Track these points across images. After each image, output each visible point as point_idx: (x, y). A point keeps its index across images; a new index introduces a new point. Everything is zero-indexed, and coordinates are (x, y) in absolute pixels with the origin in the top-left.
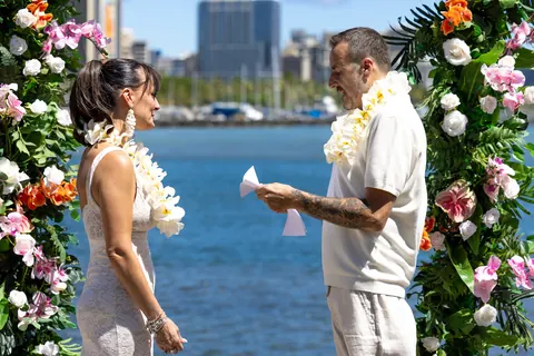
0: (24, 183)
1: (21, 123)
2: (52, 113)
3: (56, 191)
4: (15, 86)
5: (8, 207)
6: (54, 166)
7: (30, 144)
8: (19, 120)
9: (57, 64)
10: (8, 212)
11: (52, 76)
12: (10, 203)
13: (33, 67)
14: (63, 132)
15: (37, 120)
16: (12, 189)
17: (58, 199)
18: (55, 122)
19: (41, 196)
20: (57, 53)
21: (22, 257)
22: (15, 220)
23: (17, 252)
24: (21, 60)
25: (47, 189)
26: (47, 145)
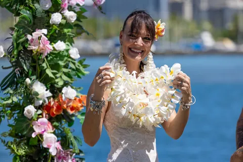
0: (49, 98)
1: (47, 57)
2: (67, 51)
3: (71, 104)
4: (45, 31)
5: (39, 115)
6: (69, 87)
7: (55, 71)
8: (46, 54)
9: (72, 16)
10: (38, 118)
11: (68, 25)
12: (40, 112)
13: (56, 18)
14: (74, 64)
15: (58, 55)
16: (41, 102)
17: (72, 109)
18: (69, 56)
19: (59, 107)
20: (70, 8)
21: (48, 149)
22: (43, 124)
23: (45, 146)
24: (48, 13)
25: (64, 102)
26: (64, 72)
